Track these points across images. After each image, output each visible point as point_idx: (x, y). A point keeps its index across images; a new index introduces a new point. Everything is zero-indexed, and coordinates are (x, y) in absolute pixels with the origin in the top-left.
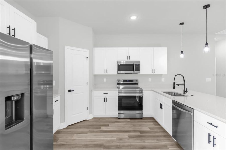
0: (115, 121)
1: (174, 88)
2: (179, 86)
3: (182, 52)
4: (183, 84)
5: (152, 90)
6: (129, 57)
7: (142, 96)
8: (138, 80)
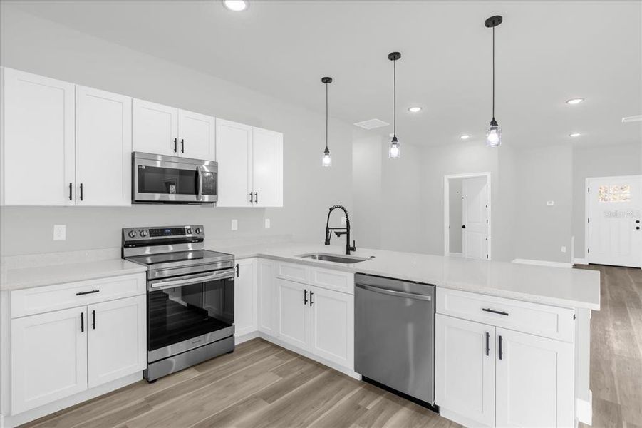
0: (142, 399)
1: (327, 242)
2: (341, 235)
3: (327, 150)
4: (346, 230)
5: (260, 256)
6: (178, 144)
7: (232, 279)
8: (202, 226)
